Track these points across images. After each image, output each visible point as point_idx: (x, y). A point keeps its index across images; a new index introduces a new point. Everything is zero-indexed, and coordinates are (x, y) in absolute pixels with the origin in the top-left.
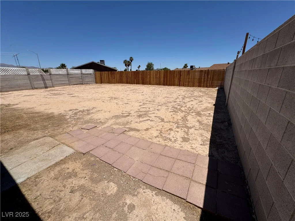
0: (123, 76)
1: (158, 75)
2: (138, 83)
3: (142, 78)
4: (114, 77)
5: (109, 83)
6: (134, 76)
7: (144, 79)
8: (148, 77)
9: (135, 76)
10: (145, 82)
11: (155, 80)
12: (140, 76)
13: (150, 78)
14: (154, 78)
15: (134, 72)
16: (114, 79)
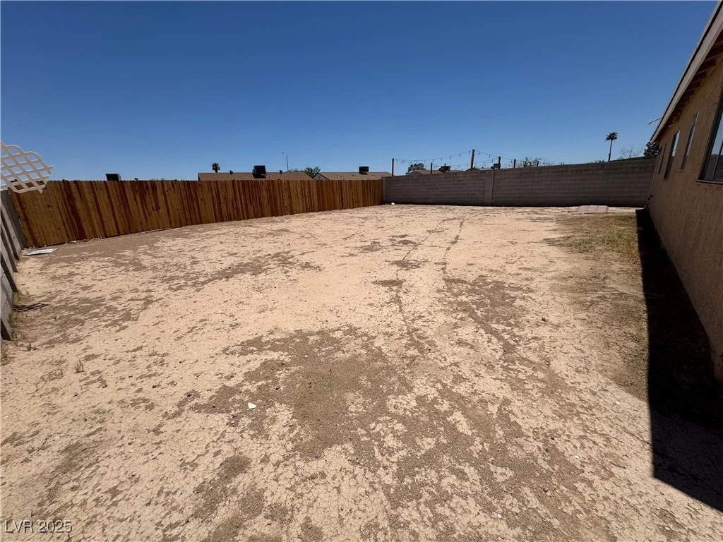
0: (200, 196)
1: (307, 191)
2: (260, 214)
3: (269, 199)
4: (157, 202)
5: (130, 230)
6: (245, 194)
7: (275, 200)
8: (286, 195)
9: (247, 193)
10: (279, 208)
11: (301, 201)
12: (264, 194)
13: (290, 197)
14: (299, 195)
15: (243, 185)
16: (154, 213)
